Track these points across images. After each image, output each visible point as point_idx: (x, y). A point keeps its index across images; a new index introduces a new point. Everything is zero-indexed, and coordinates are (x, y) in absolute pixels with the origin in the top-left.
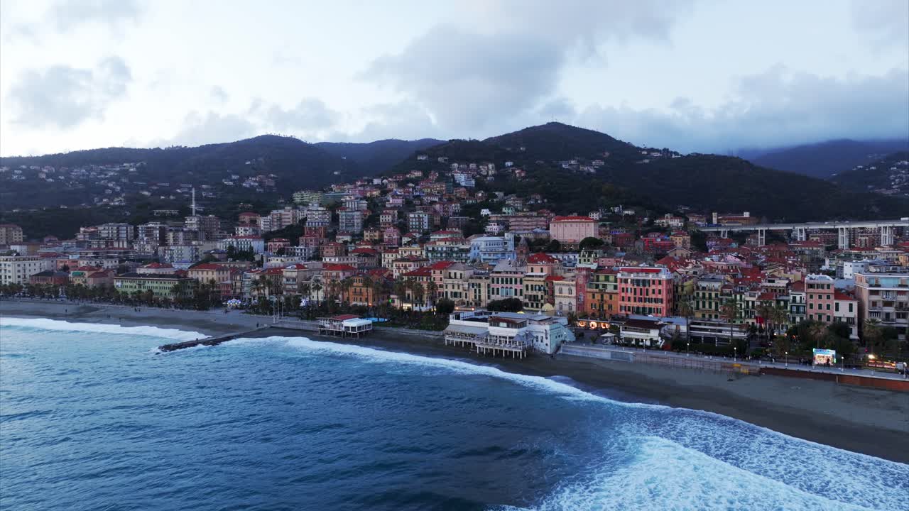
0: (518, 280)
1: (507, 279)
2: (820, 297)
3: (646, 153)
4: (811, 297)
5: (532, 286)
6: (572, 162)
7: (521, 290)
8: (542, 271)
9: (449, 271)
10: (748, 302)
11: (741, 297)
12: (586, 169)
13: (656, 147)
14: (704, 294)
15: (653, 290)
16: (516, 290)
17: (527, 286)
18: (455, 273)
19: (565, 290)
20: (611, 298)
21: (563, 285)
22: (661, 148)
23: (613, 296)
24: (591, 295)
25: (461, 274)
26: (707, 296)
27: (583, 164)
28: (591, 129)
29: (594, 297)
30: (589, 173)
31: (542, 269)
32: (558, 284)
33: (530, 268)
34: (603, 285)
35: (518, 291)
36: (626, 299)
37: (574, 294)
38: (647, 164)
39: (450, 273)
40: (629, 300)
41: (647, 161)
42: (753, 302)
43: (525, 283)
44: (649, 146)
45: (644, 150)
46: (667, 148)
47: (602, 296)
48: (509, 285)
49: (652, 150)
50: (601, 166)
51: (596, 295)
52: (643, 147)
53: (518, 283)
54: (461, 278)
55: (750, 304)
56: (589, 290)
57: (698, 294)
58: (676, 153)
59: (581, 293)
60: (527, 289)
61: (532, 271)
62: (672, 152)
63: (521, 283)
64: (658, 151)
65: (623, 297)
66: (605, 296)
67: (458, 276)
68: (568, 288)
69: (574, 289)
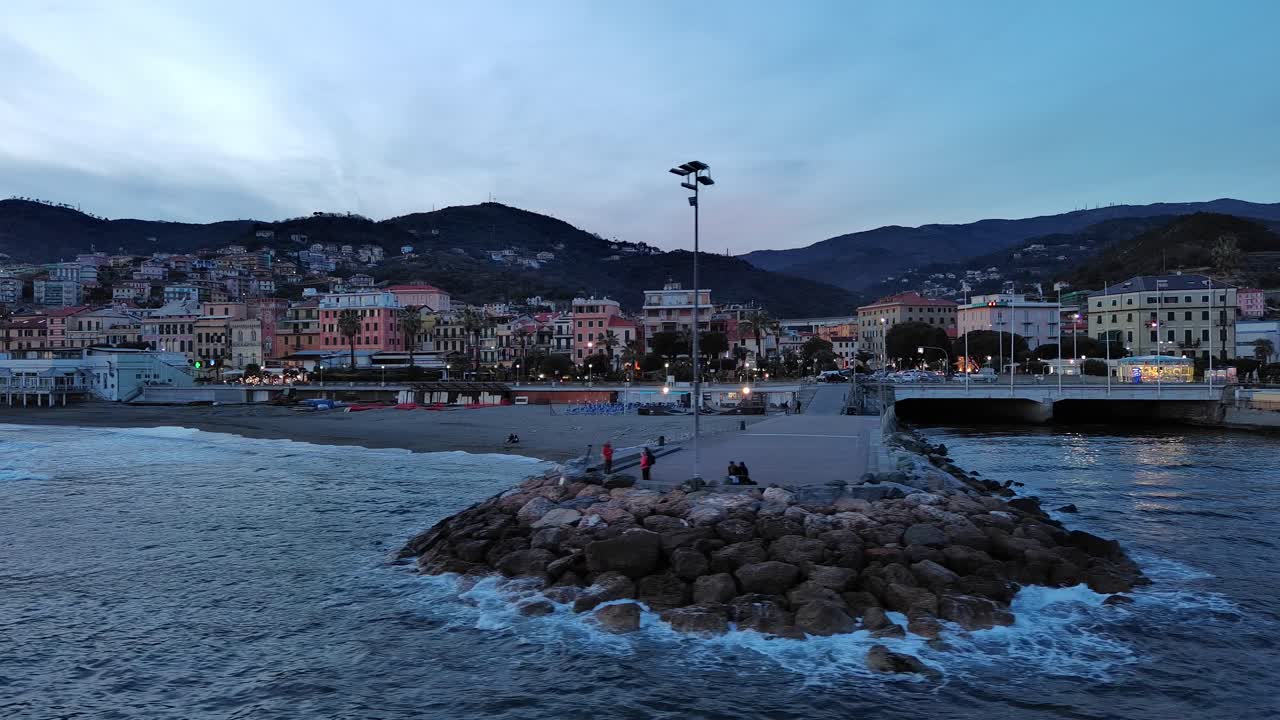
0: (187, 326)
1: (168, 326)
2: (591, 324)
3: (616, 247)
4: (580, 324)
5: (208, 335)
6: (507, 252)
7: (191, 343)
8: (226, 313)
9: (80, 319)
10: (501, 337)
11: (493, 331)
12: (526, 262)
13: (629, 241)
14: (446, 330)
15: (367, 325)
16: (182, 342)
17: (200, 335)
18: (89, 323)
19: (247, 333)
20: (310, 342)
21: (244, 326)
22: (636, 242)
23: (313, 337)
24: (283, 338)
25: (98, 323)
26: (450, 332)
27: (521, 255)
28: (543, 214)
29: (286, 343)
30: (530, 268)
31: (226, 310)
32: (236, 327)
33: (208, 308)
34: (304, 323)
35: (186, 346)
36: (331, 341)
37: (259, 338)
38: (616, 261)
39: (81, 323)
40: (335, 343)
41: (617, 258)
42: (508, 337)
43: (197, 331)
44: (621, 240)
45: (613, 243)
46: (644, 242)
47: (298, 339)
48: (172, 336)
49: (625, 244)
50: (549, 260)
51: (289, 338)
52: (613, 241)
53: (186, 331)
54: (97, 327)
55: (504, 339)
56: (280, 331)
57: (438, 330)
58: (656, 249)
59: (269, 338)
60: (200, 341)
61: (212, 313)
62: (650, 248)
63: (190, 331)
64: (633, 245)
65: (327, 339)
66: (302, 338)
67: (94, 325)
68: (249, 331)
69: (259, 332)
